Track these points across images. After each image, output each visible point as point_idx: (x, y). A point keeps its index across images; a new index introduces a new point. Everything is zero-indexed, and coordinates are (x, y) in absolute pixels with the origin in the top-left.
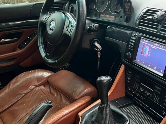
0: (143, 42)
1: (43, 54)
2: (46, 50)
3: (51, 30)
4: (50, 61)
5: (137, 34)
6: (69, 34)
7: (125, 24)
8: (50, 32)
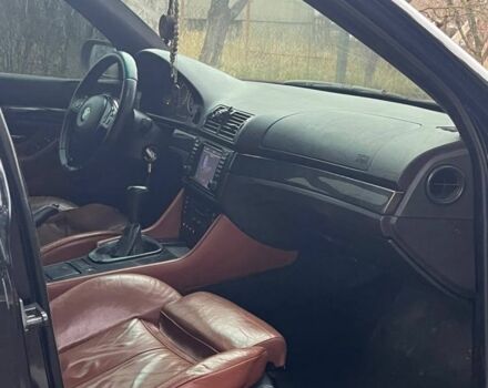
0: (206, 150)
1: (64, 161)
2: (69, 153)
3: (82, 120)
4: (72, 169)
5: (202, 140)
6: (106, 126)
7: (194, 126)
8: (80, 124)
